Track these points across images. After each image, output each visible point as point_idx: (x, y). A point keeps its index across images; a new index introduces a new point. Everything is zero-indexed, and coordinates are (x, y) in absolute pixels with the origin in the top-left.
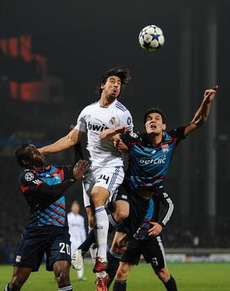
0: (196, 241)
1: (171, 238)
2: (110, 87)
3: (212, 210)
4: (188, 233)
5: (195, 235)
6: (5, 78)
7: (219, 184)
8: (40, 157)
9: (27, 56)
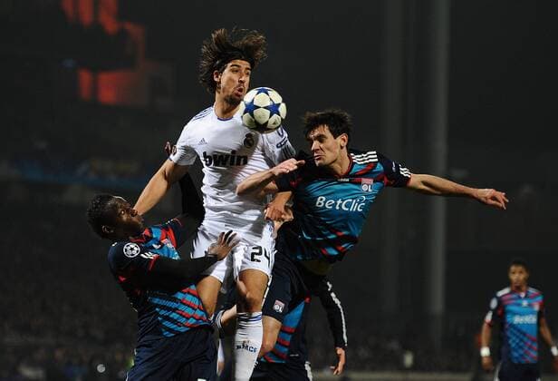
0: (408, 360)
1: (363, 353)
2: (230, 80)
3: (437, 304)
4: (394, 345)
5: (406, 348)
6: (69, 63)
7: (450, 256)
8: (134, 219)
9: (111, 25)
